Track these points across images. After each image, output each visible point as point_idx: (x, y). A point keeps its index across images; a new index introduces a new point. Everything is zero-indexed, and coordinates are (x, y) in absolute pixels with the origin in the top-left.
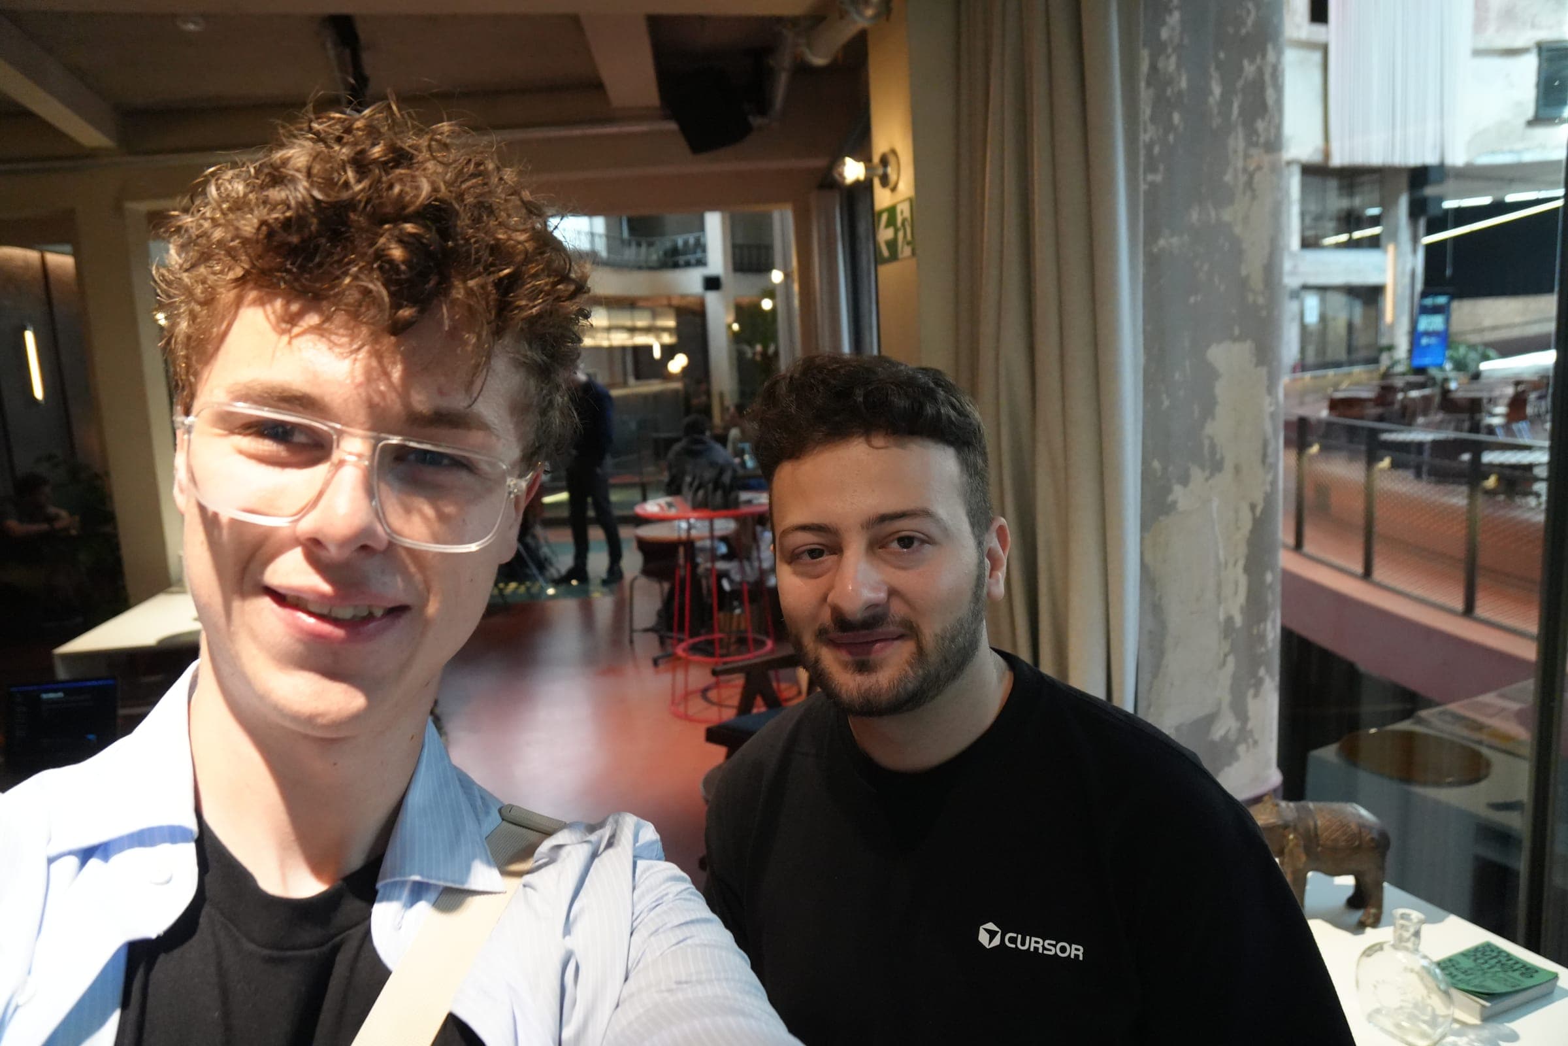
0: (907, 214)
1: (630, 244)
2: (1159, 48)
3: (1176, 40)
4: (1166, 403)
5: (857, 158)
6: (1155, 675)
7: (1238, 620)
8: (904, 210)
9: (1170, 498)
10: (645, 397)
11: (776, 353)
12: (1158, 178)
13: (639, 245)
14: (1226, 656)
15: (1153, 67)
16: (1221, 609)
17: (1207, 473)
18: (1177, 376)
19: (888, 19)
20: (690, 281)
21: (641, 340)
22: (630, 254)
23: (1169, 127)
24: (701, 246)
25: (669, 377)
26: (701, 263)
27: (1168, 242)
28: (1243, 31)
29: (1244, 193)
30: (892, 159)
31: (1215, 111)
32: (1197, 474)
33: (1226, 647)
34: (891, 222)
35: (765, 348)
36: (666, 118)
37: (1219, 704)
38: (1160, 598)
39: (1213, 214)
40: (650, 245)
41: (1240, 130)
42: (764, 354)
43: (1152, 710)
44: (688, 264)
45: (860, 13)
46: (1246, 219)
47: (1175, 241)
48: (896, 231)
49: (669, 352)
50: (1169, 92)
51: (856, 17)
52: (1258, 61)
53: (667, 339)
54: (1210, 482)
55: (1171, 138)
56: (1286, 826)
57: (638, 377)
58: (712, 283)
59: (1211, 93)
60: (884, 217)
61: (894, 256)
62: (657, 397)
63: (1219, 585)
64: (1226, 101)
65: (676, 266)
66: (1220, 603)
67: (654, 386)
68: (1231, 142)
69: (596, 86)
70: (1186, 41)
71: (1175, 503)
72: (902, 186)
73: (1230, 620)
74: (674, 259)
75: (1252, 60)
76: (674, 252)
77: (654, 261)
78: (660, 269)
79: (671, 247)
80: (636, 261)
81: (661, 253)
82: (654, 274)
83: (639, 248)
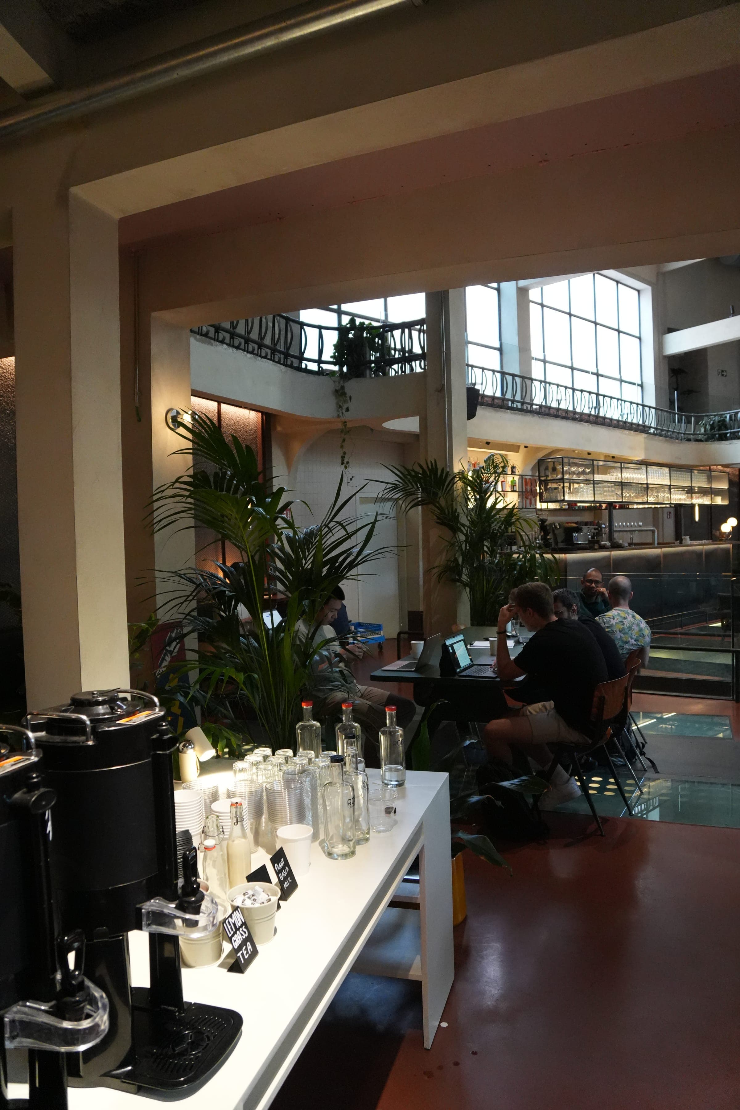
1: (680, 419)
10: (698, 555)
13: (689, 419)
21: (698, 500)
22: (680, 426)
25: (722, 538)
40: (698, 420)
49: (723, 513)
53: (720, 501)
62: (709, 554)
65: (723, 438)
67: (710, 545)
74: (721, 432)
76: (722, 425)
77: (701, 434)
78: (707, 440)
79: (719, 422)
80: (684, 434)
81: (708, 427)
82: (702, 445)
83: (689, 425)
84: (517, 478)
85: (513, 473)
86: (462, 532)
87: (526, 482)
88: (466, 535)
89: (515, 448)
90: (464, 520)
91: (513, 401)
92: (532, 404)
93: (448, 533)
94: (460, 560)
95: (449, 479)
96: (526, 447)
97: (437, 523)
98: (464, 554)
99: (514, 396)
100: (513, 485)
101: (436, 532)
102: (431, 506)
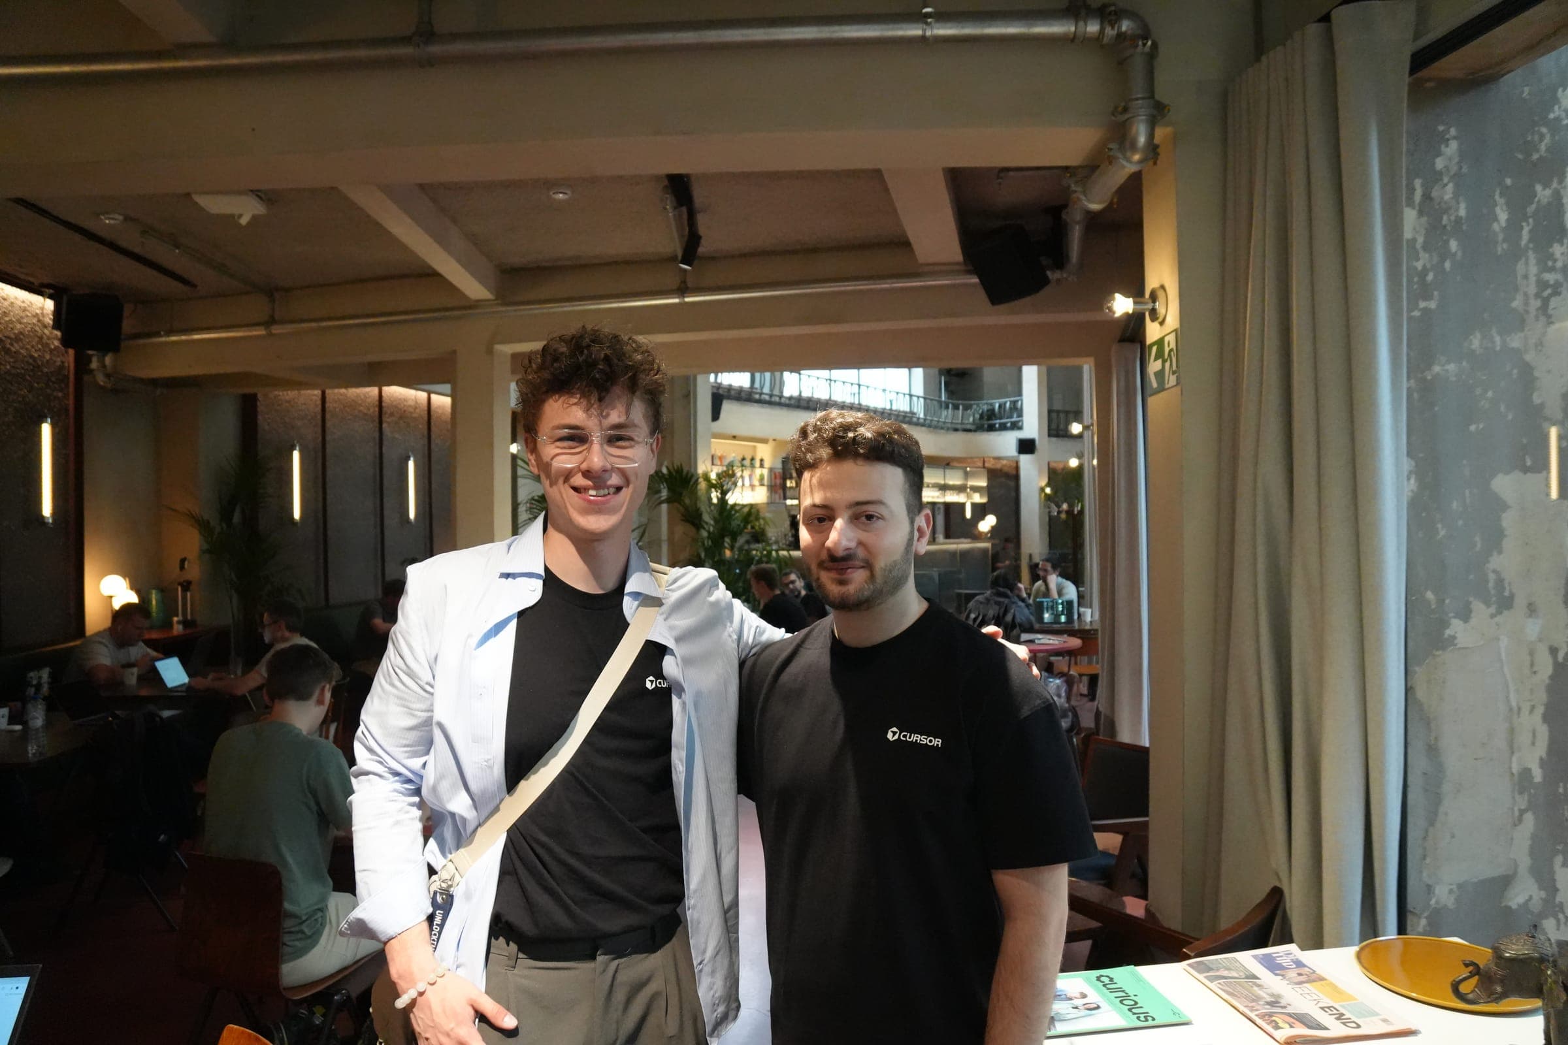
0: (1173, 345)
1: (947, 407)
2: (1434, 178)
3: (1454, 169)
4: (1442, 533)
5: (1127, 294)
6: (1432, 823)
7: (1538, 775)
8: (1171, 340)
9: (1448, 632)
10: (953, 554)
11: (1081, 512)
12: (1433, 305)
13: (956, 407)
14: (1522, 812)
15: (1427, 197)
16: (1514, 759)
17: (1493, 610)
18: (1455, 505)
19: (1155, 163)
20: (1004, 444)
21: (952, 497)
22: (946, 415)
23: (1445, 254)
24: (1017, 410)
25: (978, 537)
26: (1016, 426)
27: (1446, 369)
28: (1535, 156)
29: (1537, 318)
30: (1161, 294)
31: (1501, 237)
32: (1480, 610)
33: (1522, 801)
34: (1160, 355)
35: (1071, 506)
36: (969, 272)
37: (1516, 865)
38: (1436, 739)
39: (1498, 339)
40: (966, 408)
41: (1531, 255)
42: (1069, 512)
43: (1428, 860)
44: (1003, 427)
45: (1129, 160)
46: (1540, 344)
47: (1451, 367)
48: (1164, 362)
49: (981, 511)
50: (1445, 220)
51: (1125, 163)
52: (1555, 185)
53: (978, 498)
54: (1496, 619)
55: (1447, 265)
56: (1542, 960)
57: (948, 536)
58: (1026, 446)
59: (1496, 219)
60: (1155, 349)
61: (1161, 388)
62: (964, 554)
63: (1512, 731)
64: (1514, 226)
65: (991, 428)
66: (1513, 753)
67: (964, 545)
68: (1520, 268)
69: (903, 244)
70: (1465, 170)
71: (1454, 638)
72: (1169, 319)
73: (1526, 773)
74: (990, 422)
75: (1546, 185)
76: (991, 414)
77: (970, 424)
78: (975, 431)
79: (988, 411)
80: (952, 423)
81: (977, 416)
82: (970, 435)
83: (956, 411)
84: (765, 472)
85: (762, 466)
86: (704, 528)
87: (775, 474)
88: (709, 532)
89: (764, 441)
90: (706, 517)
91: (761, 394)
92: (781, 397)
93: (691, 530)
94: (703, 555)
95: (693, 480)
96: (774, 440)
97: (682, 520)
98: (707, 550)
99: (762, 388)
100: (762, 478)
101: (681, 529)
102: (676, 504)
